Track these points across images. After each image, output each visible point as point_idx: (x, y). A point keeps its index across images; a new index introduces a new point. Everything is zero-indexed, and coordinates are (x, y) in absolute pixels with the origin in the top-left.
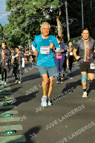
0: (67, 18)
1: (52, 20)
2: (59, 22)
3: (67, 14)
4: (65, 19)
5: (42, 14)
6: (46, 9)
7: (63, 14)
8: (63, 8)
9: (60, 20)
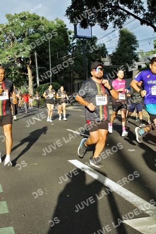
0: (37, 67)
1: (23, 68)
2: (29, 70)
3: (36, 63)
4: (35, 67)
5: (14, 62)
6: (18, 59)
7: (33, 63)
8: (33, 58)
9: (31, 68)
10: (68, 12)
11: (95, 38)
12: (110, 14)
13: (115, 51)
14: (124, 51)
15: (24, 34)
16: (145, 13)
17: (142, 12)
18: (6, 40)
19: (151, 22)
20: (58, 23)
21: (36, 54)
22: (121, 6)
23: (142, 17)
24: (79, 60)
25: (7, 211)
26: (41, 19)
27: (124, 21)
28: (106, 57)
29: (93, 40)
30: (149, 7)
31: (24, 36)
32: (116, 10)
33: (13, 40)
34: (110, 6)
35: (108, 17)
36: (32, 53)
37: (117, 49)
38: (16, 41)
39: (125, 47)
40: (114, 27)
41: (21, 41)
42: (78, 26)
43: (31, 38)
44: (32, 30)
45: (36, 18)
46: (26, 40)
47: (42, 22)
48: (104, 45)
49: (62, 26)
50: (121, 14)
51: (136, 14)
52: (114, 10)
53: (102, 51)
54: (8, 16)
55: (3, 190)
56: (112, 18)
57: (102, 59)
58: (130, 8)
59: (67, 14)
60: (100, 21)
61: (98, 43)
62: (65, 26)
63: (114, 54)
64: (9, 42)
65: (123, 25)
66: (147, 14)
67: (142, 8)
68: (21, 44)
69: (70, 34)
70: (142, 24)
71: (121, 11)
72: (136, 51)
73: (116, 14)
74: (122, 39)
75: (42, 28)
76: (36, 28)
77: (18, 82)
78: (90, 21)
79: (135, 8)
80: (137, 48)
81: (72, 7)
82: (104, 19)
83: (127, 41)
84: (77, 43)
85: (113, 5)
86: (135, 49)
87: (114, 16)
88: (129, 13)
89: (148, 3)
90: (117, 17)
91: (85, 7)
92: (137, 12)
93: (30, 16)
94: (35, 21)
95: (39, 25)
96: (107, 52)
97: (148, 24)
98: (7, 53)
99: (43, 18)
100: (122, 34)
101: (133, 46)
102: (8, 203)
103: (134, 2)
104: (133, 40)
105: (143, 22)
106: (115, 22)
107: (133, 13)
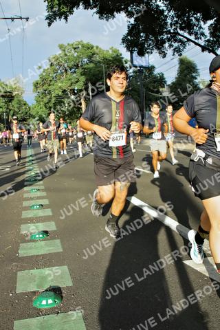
10: (124, 40)
11: (153, 67)
12: (168, 41)
13: (174, 81)
14: (184, 80)
15: (78, 65)
16: (207, 39)
17: (203, 38)
18: (59, 72)
19: (213, 49)
20: (114, 51)
21: (90, 85)
22: (181, 32)
23: (203, 44)
24: (135, 91)
25: (61, 250)
26: (95, 48)
27: (184, 48)
28: (164, 87)
29: (150, 69)
30: (211, 33)
31: (77, 66)
32: (175, 36)
33: (66, 71)
34: (169, 32)
35: (167, 45)
36: (86, 84)
37: (176, 78)
38: (69, 72)
39: (186, 76)
40: (174, 55)
41: (75, 72)
42: (135, 54)
43: (85, 69)
44: (86, 60)
45: (90, 47)
46: (79, 71)
47: (97, 51)
48: (163, 74)
49: (117, 55)
50: (180, 41)
51: (196, 41)
52: (173, 37)
53: (161, 81)
54: (61, 47)
55: (57, 227)
56: (171, 46)
57: (161, 89)
58: (190, 34)
59: (123, 42)
60: (158, 49)
61: (156, 72)
62: (121, 55)
63: (173, 83)
64: (62, 73)
65: (183, 53)
66: (208, 41)
67: (203, 34)
68: (75, 75)
69: (126, 63)
70: (203, 51)
71: (181, 38)
72: (196, 81)
73: (175, 41)
74: (182, 68)
75: (97, 58)
76: (90, 58)
77: (71, 115)
78: (147, 49)
79: (196, 34)
80: (198, 77)
81: (128, 34)
82: (163, 46)
83: (187, 69)
84: (134, 72)
85: (172, 31)
86: (196, 78)
87: (173, 43)
88: (189, 40)
89: (209, 29)
90: (176, 45)
91: (142, 34)
92: (198, 38)
93: (83, 46)
94: (89, 50)
95: (93, 54)
96: (165, 82)
97: (210, 51)
98: (60, 85)
99: (97, 47)
100: (182, 62)
101: (194, 74)
102: (61, 242)
103: (195, 28)
104: (194, 68)
105: (204, 49)
106: (174, 50)
107: (194, 40)
